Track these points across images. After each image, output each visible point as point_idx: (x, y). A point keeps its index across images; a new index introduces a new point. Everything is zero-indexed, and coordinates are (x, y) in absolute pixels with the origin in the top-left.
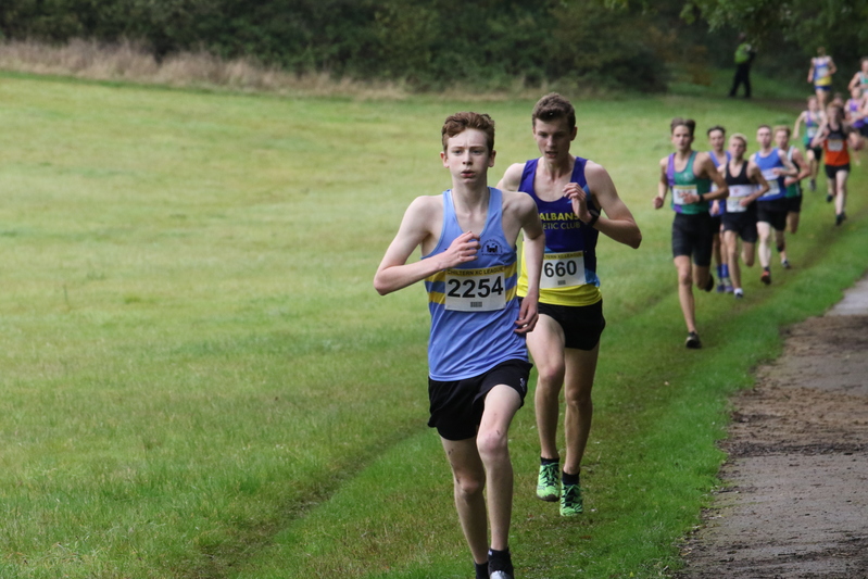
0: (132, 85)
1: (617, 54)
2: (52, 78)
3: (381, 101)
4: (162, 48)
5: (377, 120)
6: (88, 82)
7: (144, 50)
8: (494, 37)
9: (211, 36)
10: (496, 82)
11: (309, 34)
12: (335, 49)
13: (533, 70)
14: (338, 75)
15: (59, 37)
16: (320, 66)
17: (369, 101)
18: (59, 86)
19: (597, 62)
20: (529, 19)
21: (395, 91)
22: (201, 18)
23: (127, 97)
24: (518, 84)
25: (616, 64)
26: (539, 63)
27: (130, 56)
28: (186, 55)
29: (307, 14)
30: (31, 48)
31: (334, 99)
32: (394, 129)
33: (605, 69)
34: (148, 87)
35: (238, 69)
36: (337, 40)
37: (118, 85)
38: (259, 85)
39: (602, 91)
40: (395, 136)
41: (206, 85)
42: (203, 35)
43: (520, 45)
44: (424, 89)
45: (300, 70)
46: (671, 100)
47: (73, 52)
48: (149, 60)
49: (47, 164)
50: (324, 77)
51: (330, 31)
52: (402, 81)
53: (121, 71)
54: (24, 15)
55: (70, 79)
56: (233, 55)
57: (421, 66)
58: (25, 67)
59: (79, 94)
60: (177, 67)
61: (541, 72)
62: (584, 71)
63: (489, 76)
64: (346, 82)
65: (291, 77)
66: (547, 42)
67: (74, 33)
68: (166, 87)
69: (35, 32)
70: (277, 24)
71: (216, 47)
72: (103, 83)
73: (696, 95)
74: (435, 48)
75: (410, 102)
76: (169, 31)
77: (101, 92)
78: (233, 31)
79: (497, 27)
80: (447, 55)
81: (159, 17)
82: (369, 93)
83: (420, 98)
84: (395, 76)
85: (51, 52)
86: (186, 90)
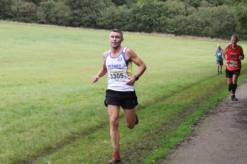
0: (209, 41)
2: (202, 40)
4: (212, 38)
6: (205, 41)
7: (210, 38)
10: (244, 41)
15: (203, 36)
16: (227, 39)
22: (216, 35)
23: (209, 42)
27: (209, 38)
29: (226, 35)
30: (200, 38)
34: (211, 41)
35: (219, 40)
38: (221, 41)
42: (216, 36)
43: (246, 38)
48: (211, 39)
49: (199, 48)
51: (228, 36)
54: (199, 35)
55: (203, 40)
56: (219, 38)
58: (199, 39)
60: (214, 39)
65: (224, 40)
68: (212, 41)
72: (207, 41)
76: (213, 36)
77: (206, 42)
78: (219, 36)
79: (244, 36)
85: (202, 38)
86: (214, 42)
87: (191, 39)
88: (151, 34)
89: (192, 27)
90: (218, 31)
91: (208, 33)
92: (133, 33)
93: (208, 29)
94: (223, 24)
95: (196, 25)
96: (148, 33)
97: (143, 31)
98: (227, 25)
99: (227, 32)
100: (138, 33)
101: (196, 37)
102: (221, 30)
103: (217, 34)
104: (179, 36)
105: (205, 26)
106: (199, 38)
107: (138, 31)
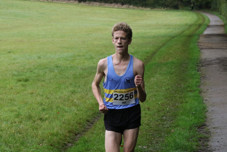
0: (119, 8)
1: (174, 5)
3: (147, 10)
4: (123, 4)
5: (147, 12)
7: (121, 4)
10: (160, 8)
11: (139, 3)
12: (142, 4)
13: (164, 7)
14: (142, 7)
15: (111, 3)
16: (140, 6)
17: (146, 10)
18: (111, 8)
19: (171, 6)
20: (164, 1)
21: (149, 9)
23: (119, 10)
24: (163, 8)
25: (174, 6)
26: (165, 6)
27: (119, 5)
28: (125, 5)
30: (108, 4)
31: (142, 10)
32: (149, 13)
33: (172, 6)
34: (121, 8)
35: (131, 6)
36: (142, 3)
37: (118, 8)
38: (134, 8)
39: (172, 9)
40: (149, 14)
41: (128, 8)
42: (127, 3)
43: (163, 4)
44: (152, 9)
45: (138, 7)
46: (180, 10)
47: (113, 5)
48: (121, 6)
49: (111, 17)
50: (141, 7)
52: (149, 8)
53: (118, 7)
55: (112, 8)
56: (131, 5)
57: (152, 6)
59: (114, 9)
60: (124, 6)
61: (165, 7)
62: (170, 7)
63: (159, 7)
64: (143, 8)
65: (137, 7)
66: (166, 4)
67: (113, 2)
68: (123, 8)
69: (109, 2)
70: (135, 1)
71: (129, 4)
72: (116, 8)
73: (182, 9)
74: (153, 4)
75: (150, 10)
76: (123, 2)
77: (116, 9)
78: (131, 2)
79: (160, 2)
80: (155, 5)
82: (146, 9)
83: (151, 10)
84: (149, 7)
85: (110, 5)
86: (125, 9)
87: (98, 5)
101: (103, 3)
104: (83, 2)
106: (106, 5)
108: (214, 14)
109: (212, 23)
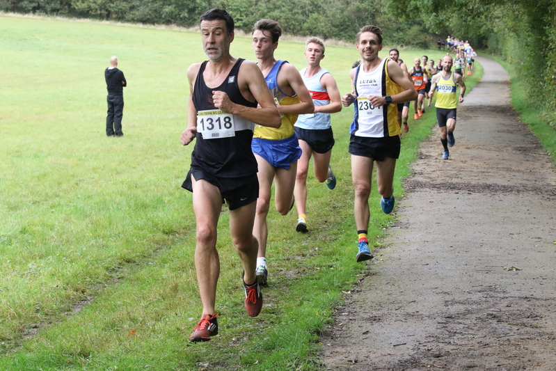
1: (420, 41)
4: (326, 37)
8: (394, 37)
9: (336, 36)
15: (305, 35)
19: (415, 43)
20: (402, 33)
22: (334, 32)
25: (419, 43)
28: (330, 39)
30: (299, 37)
33: (417, 44)
35: (341, 42)
38: (345, 46)
43: (399, 39)
54: (298, 31)
56: (340, 39)
58: (297, 41)
62: (413, 44)
65: (351, 44)
66: (405, 38)
67: (308, 34)
69: (300, 34)
70: (349, 33)
76: (327, 34)
78: (340, 35)
79: (395, 35)
81: (325, 32)
86: (330, 46)
88: (191, 29)
89: (281, 15)
90: (338, 23)
91: (315, 28)
92: (152, 26)
93: (316, 19)
94: (349, 8)
95: (291, 10)
96: (184, 26)
97: (174, 23)
98: (359, 10)
99: (357, 25)
100: (163, 27)
101: (289, 36)
102: (344, 21)
103: (337, 29)
105: (311, 12)
106: (296, 39)
107: (163, 23)
108: (493, 60)
109: (488, 77)
